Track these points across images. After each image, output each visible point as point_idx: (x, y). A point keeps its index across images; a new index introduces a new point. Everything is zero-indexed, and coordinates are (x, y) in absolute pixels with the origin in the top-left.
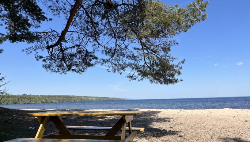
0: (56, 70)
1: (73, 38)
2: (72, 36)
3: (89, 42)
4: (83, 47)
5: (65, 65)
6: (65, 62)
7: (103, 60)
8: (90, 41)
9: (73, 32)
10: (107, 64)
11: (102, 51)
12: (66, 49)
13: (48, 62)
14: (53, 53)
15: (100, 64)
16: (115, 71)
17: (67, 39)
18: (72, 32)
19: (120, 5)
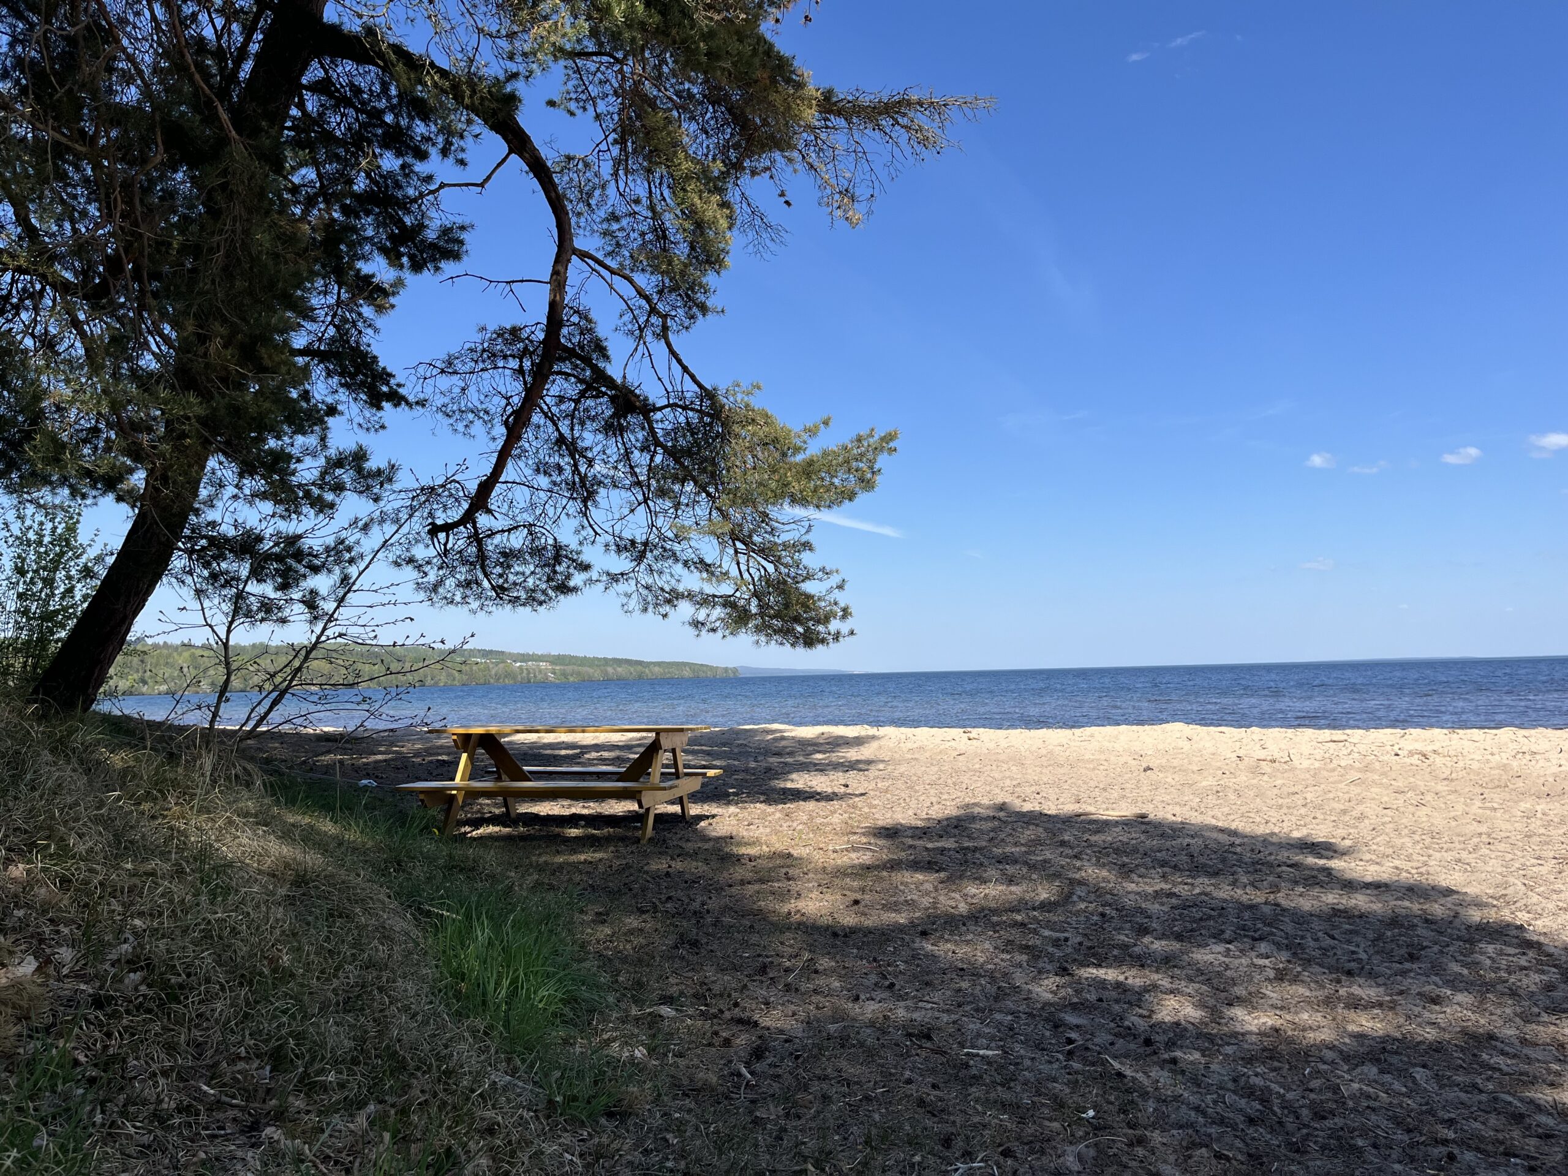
0: (458, 598)
1: (515, 503)
2: (510, 495)
3: (563, 516)
4: (544, 531)
5: (486, 584)
6: (486, 575)
7: (608, 574)
8: (567, 514)
9: (514, 483)
10: (622, 587)
11: (607, 545)
12: (492, 534)
13: (432, 576)
14: (449, 546)
15: (600, 586)
16: (645, 610)
17: (493, 507)
18: (509, 485)
19: (661, 409)
